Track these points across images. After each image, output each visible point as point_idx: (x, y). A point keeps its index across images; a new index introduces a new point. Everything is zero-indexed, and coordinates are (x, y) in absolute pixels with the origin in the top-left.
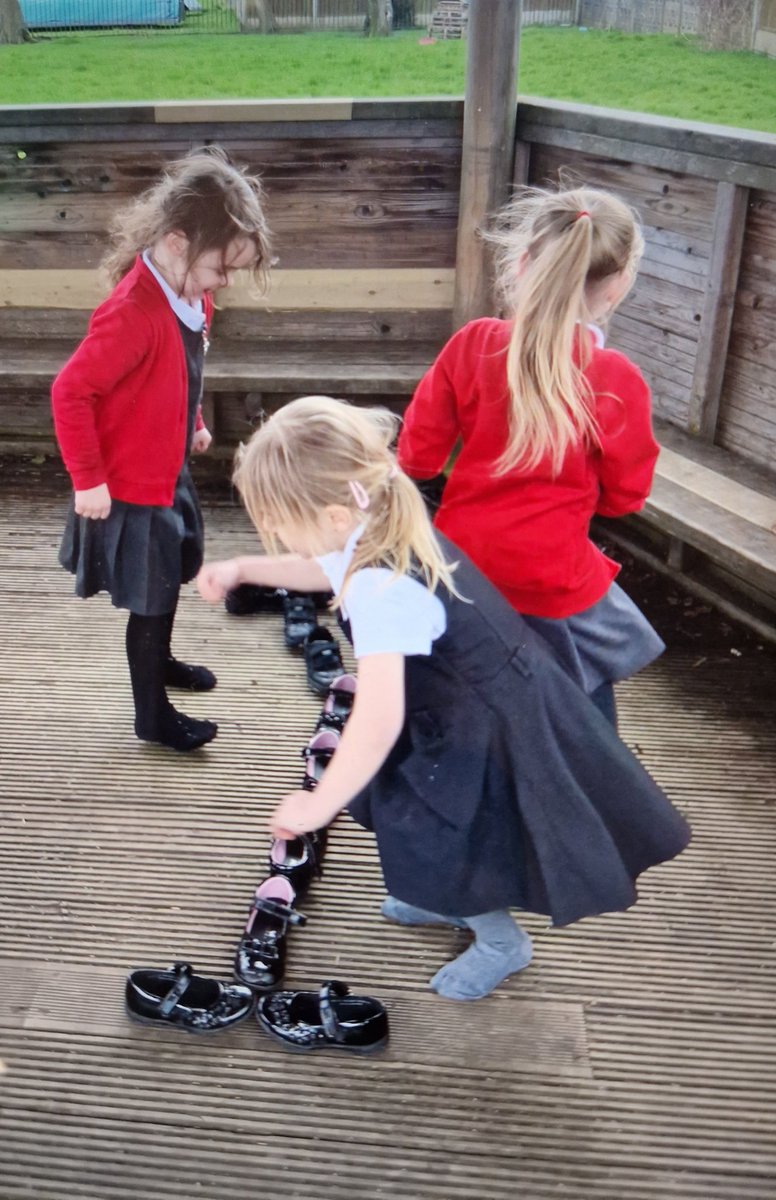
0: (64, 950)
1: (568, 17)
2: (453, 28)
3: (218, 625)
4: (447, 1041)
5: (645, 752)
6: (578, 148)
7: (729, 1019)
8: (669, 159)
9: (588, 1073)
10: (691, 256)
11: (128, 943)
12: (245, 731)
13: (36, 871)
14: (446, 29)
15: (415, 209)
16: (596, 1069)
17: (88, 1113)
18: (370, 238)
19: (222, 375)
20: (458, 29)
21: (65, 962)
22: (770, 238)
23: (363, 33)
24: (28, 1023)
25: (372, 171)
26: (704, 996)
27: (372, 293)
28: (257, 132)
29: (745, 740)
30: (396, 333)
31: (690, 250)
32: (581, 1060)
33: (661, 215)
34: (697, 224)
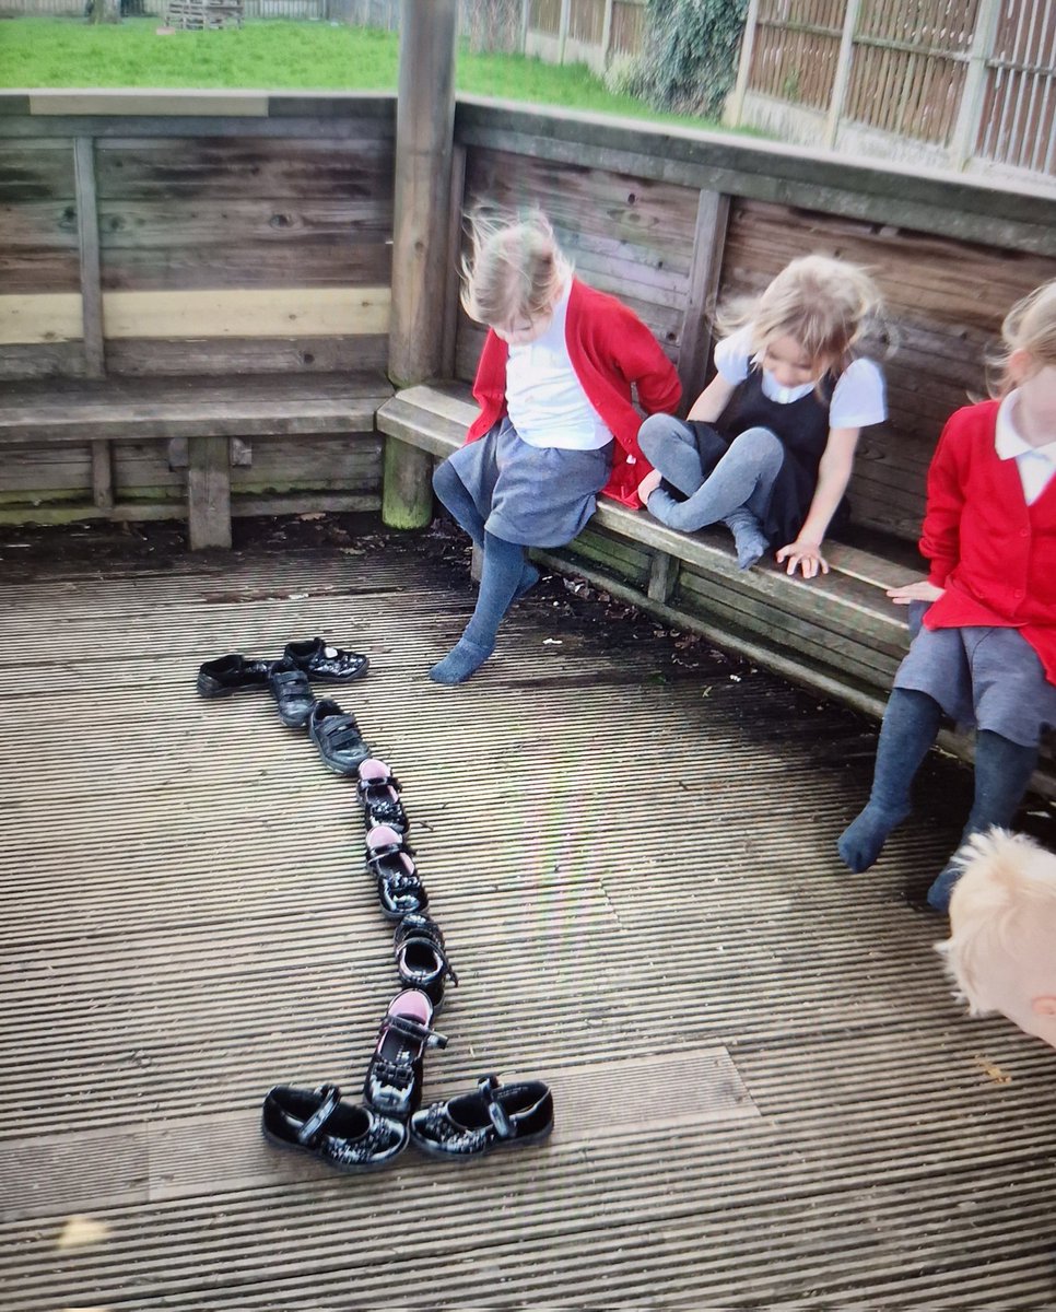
0: (162, 1105)
1: (315, 9)
2: (193, 17)
3: (194, 713)
4: (612, 1110)
5: (689, 787)
6: (532, 152)
7: (859, 1033)
8: (641, 164)
9: (757, 1112)
10: (661, 271)
11: (234, 1082)
12: (274, 828)
13: (90, 1023)
14: (185, 17)
15: (338, 219)
16: (760, 1106)
17: (266, 1277)
18: (288, 253)
19: (139, 419)
20: (199, 18)
21: (169, 1118)
22: (753, 249)
23: (86, 19)
24: (153, 1196)
25: (289, 175)
26: (831, 1014)
27: (292, 317)
28: (156, 128)
29: (776, 763)
30: (320, 363)
31: (660, 264)
32: (744, 1100)
33: (625, 225)
34: (669, 236)
